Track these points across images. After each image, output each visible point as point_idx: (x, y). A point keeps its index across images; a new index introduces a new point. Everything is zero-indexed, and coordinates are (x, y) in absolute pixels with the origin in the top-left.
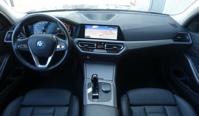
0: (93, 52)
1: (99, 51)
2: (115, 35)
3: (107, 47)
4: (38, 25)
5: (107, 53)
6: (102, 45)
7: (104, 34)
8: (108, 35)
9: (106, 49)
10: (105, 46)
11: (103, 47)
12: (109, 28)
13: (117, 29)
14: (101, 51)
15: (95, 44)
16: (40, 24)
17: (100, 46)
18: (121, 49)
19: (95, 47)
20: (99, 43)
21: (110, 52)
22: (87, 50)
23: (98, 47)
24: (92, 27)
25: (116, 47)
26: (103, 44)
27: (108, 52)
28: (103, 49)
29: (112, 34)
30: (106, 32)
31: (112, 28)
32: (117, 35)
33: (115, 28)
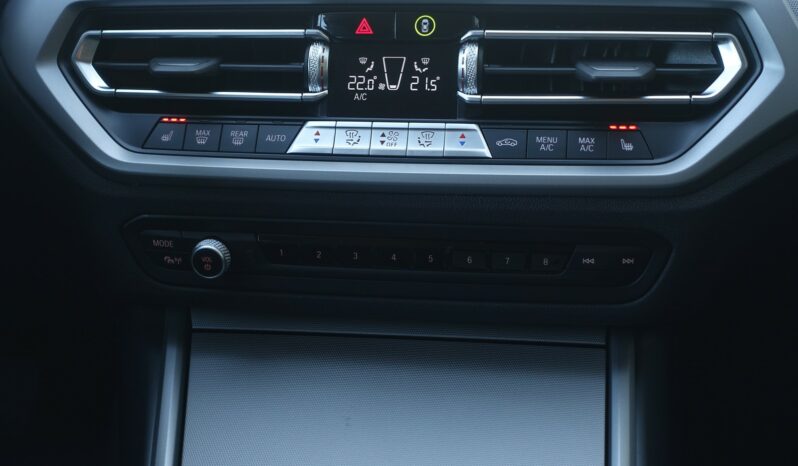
0: (282, 154)
3: (485, 83)
5: (500, 157)
6: (415, 47)
11: (432, 86)
15: (308, 41)
17: (394, 68)
18: (717, 88)
19: (315, 92)
21: (546, 142)
22: (202, 136)
23: (359, 84)
25: (627, 73)
27: (510, 142)
28: (441, 106)
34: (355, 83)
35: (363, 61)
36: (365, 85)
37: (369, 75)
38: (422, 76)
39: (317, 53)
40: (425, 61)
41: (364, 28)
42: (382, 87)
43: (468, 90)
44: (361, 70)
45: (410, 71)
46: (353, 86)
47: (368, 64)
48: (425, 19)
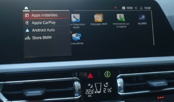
3: (126, 89)
6: (104, 80)
9: (123, 98)
10: (120, 82)
11: (110, 90)
17: (98, 86)
20: (90, 76)
25: (162, 83)
26: (107, 74)
34: (88, 92)
35: (89, 85)
36: (91, 92)
37: (92, 89)
38: (107, 88)
39: (77, 84)
40: (107, 84)
42: (96, 92)
43: (121, 91)
44: (89, 88)
45: (103, 87)
46: (87, 93)
47: (91, 86)
48: (107, 72)
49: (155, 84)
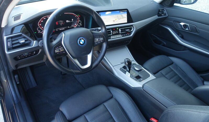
0: (110, 39)
1: (115, 37)
2: (125, 18)
3: (121, 32)
4: (42, 21)
5: (123, 36)
6: (117, 30)
7: (117, 19)
8: (120, 19)
9: (121, 34)
10: (120, 30)
12: (120, 12)
13: (126, 12)
14: (118, 36)
16: (45, 18)
17: (115, 31)
18: (132, 30)
19: (112, 34)
23: (114, 33)
24: (105, 14)
28: (118, 34)
29: (123, 17)
30: (118, 16)
31: (123, 12)
32: (127, 18)
33: (125, 12)
39: (111, 31)
41: (114, 29)
49: (127, 30)
